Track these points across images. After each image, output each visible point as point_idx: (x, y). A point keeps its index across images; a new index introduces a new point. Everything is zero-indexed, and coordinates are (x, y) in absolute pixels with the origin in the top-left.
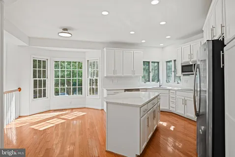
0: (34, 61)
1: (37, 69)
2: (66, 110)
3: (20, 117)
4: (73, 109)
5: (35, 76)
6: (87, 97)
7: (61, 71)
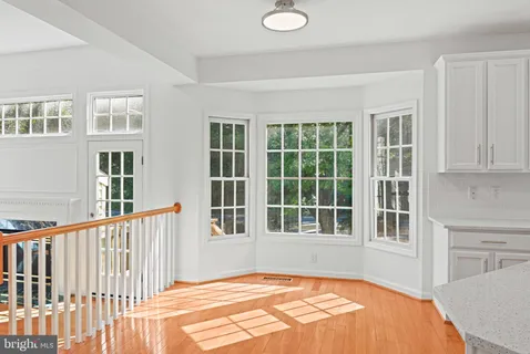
0: (214, 127)
1: (221, 150)
2: (299, 279)
3: (178, 284)
4: (319, 280)
5: (214, 171)
6: (367, 244)
7: (303, 154)
